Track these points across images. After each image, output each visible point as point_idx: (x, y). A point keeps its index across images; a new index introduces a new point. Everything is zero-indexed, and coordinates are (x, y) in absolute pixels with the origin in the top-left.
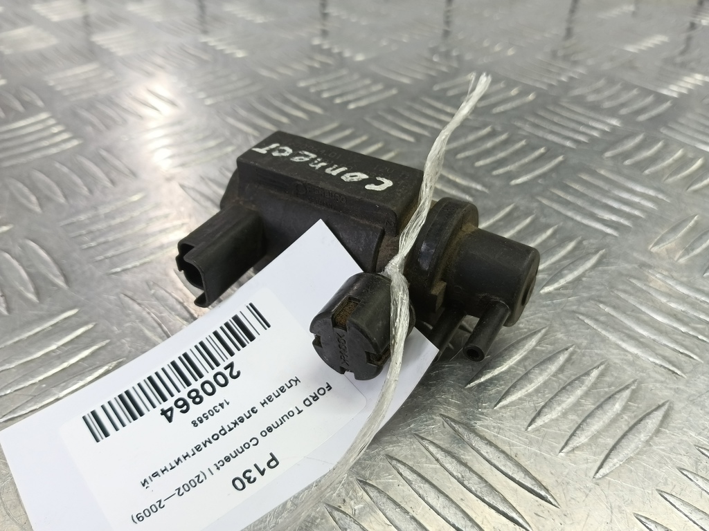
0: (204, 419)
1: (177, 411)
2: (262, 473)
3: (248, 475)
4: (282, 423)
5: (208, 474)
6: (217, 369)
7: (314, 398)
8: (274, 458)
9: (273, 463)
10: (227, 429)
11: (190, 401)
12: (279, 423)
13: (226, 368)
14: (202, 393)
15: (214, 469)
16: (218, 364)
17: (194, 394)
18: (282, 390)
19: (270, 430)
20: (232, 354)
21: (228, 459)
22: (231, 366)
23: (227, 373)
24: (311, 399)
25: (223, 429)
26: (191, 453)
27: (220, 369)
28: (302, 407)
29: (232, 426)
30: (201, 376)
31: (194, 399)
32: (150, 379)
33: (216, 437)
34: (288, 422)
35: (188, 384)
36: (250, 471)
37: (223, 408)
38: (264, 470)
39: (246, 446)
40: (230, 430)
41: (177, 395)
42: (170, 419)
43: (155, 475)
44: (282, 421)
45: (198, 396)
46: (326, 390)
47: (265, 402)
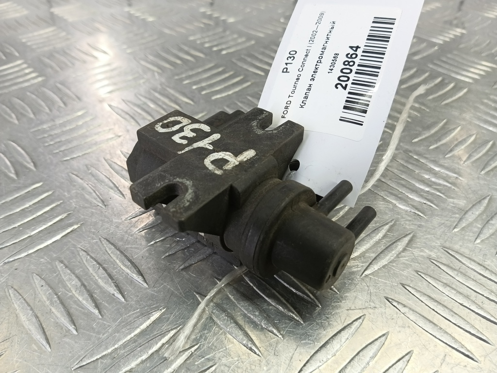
0: (334, 59)
1: (352, 52)
2: (286, 64)
3: (292, 58)
4: (294, 86)
5: (310, 45)
6: (351, 81)
7: (287, 107)
8: (286, 72)
9: (285, 70)
10: (318, 64)
11: (350, 60)
12: (295, 85)
13: (346, 85)
14: (348, 67)
15: (309, 48)
16: (353, 83)
17: (351, 64)
18: (306, 98)
19: (298, 79)
20: (349, 93)
21: (306, 56)
22: (345, 88)
23: (344, 84)
24: (288, 105)
25: (320, 62)
26: (325, 45)
27: (349, 83)
28: (290, 99)
29: (317, 67)
30: (356, 73)
31: (349, 62)
32: (384, 54)
33: (321, 57)
34: (292, 88)
35: (359, 65)
36: (292, 60)
37: (330, 69)
38: (287, 65)
39: (303, 65)
40: (316, 65)
41: (359, 57)
42: (351, 47)
43: (333, 28)
44: (295, 87)
45: (348, 64)
46: (284, 115)
47: (310, 86)
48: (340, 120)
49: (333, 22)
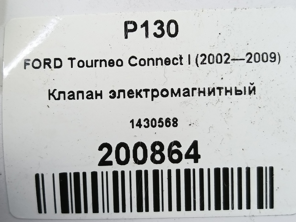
0: (164, 121)
1: (184, 150)
2: (145, 24)
3: (159, 32)
4: (96, 61)
5: (193, 60)
6: (119, 168)
7: (48, 64)
8: (127, 31)
9: (130, 27)
10: (149, 93)
11: (165, 152)
12: (98, 63)
13: (110, 163)
14: (150, 153)
15: (185, 60)
16: (115, 173)
17: (158, 157)
18: (72, 96)
19: (111, 63)
20: (94, 175)
21: (167, 62)
22: (103, 162)
23: (112, 158)
24: (52, 64)
25: (153, 96)
26: (196, 92)
27: (116, 167)
28: (67, 63)
29: (143, 94)
30: (139, 173)
31: (160, 152)
32: (188, 208)
33: (165, 93)
34: (89, 58)
35: (156, 172)
36: (155, 34)
37: (140, 121)
38: (142, 26)
39: (144, 62)
40: (146, 91)
41: (174, 167)
42: (195, 145)
43: (238, 92)
44: (94, 63)
45: (155, 152)
46: (31, 62)
47: (97, 95)
48: (37, 176)
49: (254, 89)
